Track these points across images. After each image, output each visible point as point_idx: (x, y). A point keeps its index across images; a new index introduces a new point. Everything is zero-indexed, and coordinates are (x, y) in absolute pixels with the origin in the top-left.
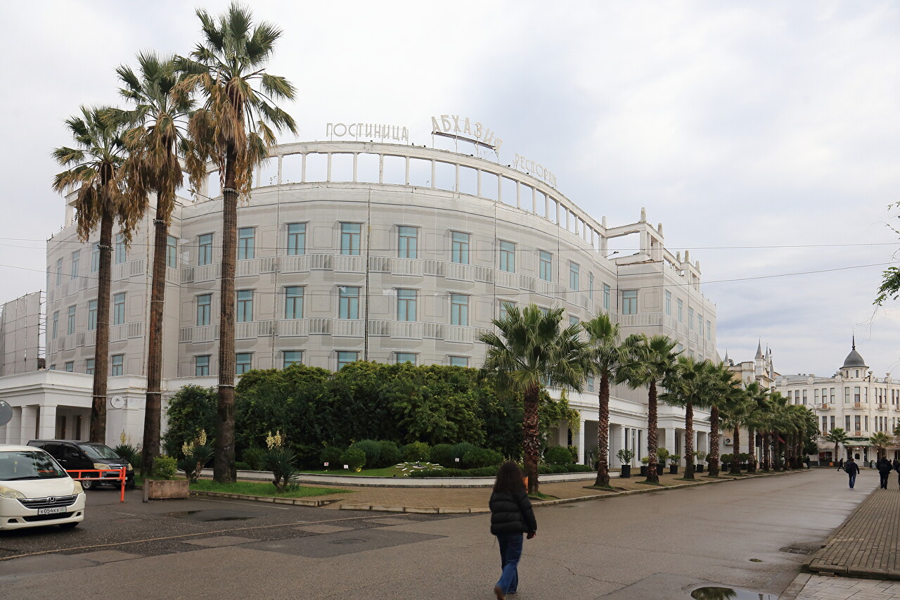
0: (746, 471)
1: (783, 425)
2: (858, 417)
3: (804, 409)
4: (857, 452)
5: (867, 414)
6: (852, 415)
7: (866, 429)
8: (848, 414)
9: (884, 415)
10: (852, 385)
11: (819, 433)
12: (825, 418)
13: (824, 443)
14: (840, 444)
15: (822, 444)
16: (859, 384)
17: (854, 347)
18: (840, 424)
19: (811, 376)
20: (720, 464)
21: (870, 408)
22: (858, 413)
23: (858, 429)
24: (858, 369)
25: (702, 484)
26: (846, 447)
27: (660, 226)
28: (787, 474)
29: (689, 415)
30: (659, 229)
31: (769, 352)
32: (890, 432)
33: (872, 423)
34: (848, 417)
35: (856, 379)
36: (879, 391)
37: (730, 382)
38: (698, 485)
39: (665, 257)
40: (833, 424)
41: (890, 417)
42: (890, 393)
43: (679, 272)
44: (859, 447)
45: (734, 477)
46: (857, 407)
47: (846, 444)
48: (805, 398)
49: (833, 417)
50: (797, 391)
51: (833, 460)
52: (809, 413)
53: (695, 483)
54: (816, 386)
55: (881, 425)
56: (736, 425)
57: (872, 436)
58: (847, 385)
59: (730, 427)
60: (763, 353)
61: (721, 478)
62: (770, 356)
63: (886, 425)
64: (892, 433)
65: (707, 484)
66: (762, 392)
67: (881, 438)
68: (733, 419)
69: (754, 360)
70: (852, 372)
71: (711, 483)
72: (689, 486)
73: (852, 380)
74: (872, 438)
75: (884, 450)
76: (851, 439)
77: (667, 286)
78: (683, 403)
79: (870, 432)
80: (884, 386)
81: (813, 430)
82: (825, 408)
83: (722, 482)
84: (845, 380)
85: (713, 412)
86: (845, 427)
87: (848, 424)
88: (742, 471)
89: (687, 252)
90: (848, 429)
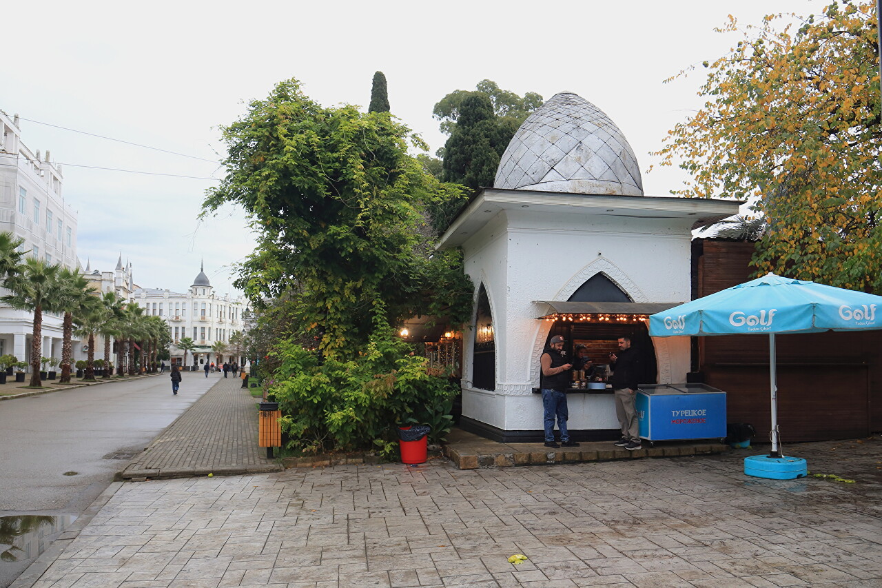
0: (101, 377)
1: (138, 334)
2: (203, 328)
3: (159, 319)
4: (201, 358)
5: (210, 326)
6: (199, 326)
7: (209, 338)
8: (195, 325)
9: (223, 327)
10: (199, 301)
11: (172, 342)
12: (177, 328)
13: (175, 350)
14: (188, 351)
15: (174, 351)
16: (205, 301)
17: (202, 269)
18: (189, 334)
19: (167, 291)
20: (76, 370)
21: (213, 321)
22: (203, 325)
23: (203, 338)
24: (205, 288)
25: (50, 392)
26: (193, 354)
27: (16, 117)
28: (141, 379)
29: (38, 320)
30: (15, 120)
31: (129, 265)
32: (227, 342)
33: (213, 334)
34: (195, 328)
35: (202, 296)
36: (220, 307)
37: (85, 289)
38: (45, 393)
39: (20, 151)
40: (183, 334)
41: (227, 329)
42: (228, 309)
43: (38, 172)
44: (203, 353)
45: (87, 383)
46: (203, 320)
47: (193, 351)
48: (161, 310)
49: (183, 328)
50: (154, 304)
51: (183, 365)
52: (163, 323)
53: (42, 391)
54: (171, 300)
55: (220, 335)
56: (92, 332)
57: (214, 345)
58: (195, 300)
59: (84, 333)
60: (124, 266)
61: (72, 385)
62: (130, 269)
63: (224, 335)
64: (228, 342)
65: (55, 391)
66: (119, 302)
67: (220, 346)
68: (89, 326)
69: (114, 272)
70: (200, 290)
71: (60, 390)
72: (33, 394)
73: (200, 297)
74: (213, 346)
75: (221, 356)
76: (197, 347)
77: (21, 182)
78: (31, 307)
79: (211, 341)
80: (224, 304)
81: (166, 339)
82: (177, 320)
83: (73, 388)
84: (194, 296)
85: (67, 318)
86: (193, 337)
87: (195, 334)
88: (96, 377)
89: (48, 153)
90: (195, 338)
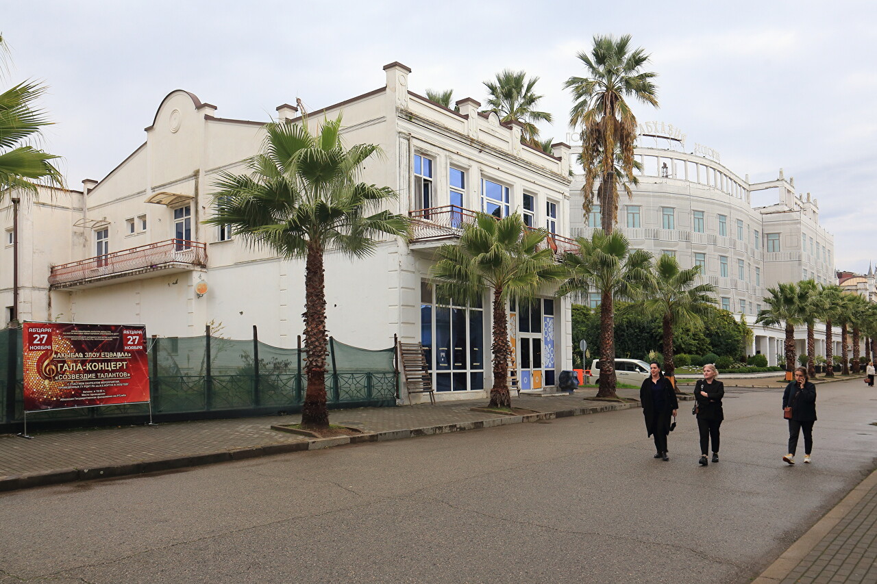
20: (849, 365)
27: (791, 180)
30: (791, 181)
77: (803, 230)
89: (808, 194)
